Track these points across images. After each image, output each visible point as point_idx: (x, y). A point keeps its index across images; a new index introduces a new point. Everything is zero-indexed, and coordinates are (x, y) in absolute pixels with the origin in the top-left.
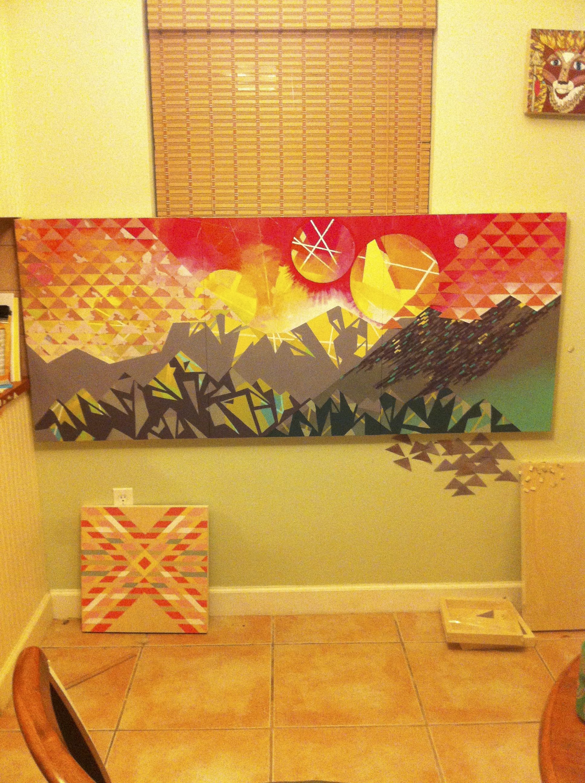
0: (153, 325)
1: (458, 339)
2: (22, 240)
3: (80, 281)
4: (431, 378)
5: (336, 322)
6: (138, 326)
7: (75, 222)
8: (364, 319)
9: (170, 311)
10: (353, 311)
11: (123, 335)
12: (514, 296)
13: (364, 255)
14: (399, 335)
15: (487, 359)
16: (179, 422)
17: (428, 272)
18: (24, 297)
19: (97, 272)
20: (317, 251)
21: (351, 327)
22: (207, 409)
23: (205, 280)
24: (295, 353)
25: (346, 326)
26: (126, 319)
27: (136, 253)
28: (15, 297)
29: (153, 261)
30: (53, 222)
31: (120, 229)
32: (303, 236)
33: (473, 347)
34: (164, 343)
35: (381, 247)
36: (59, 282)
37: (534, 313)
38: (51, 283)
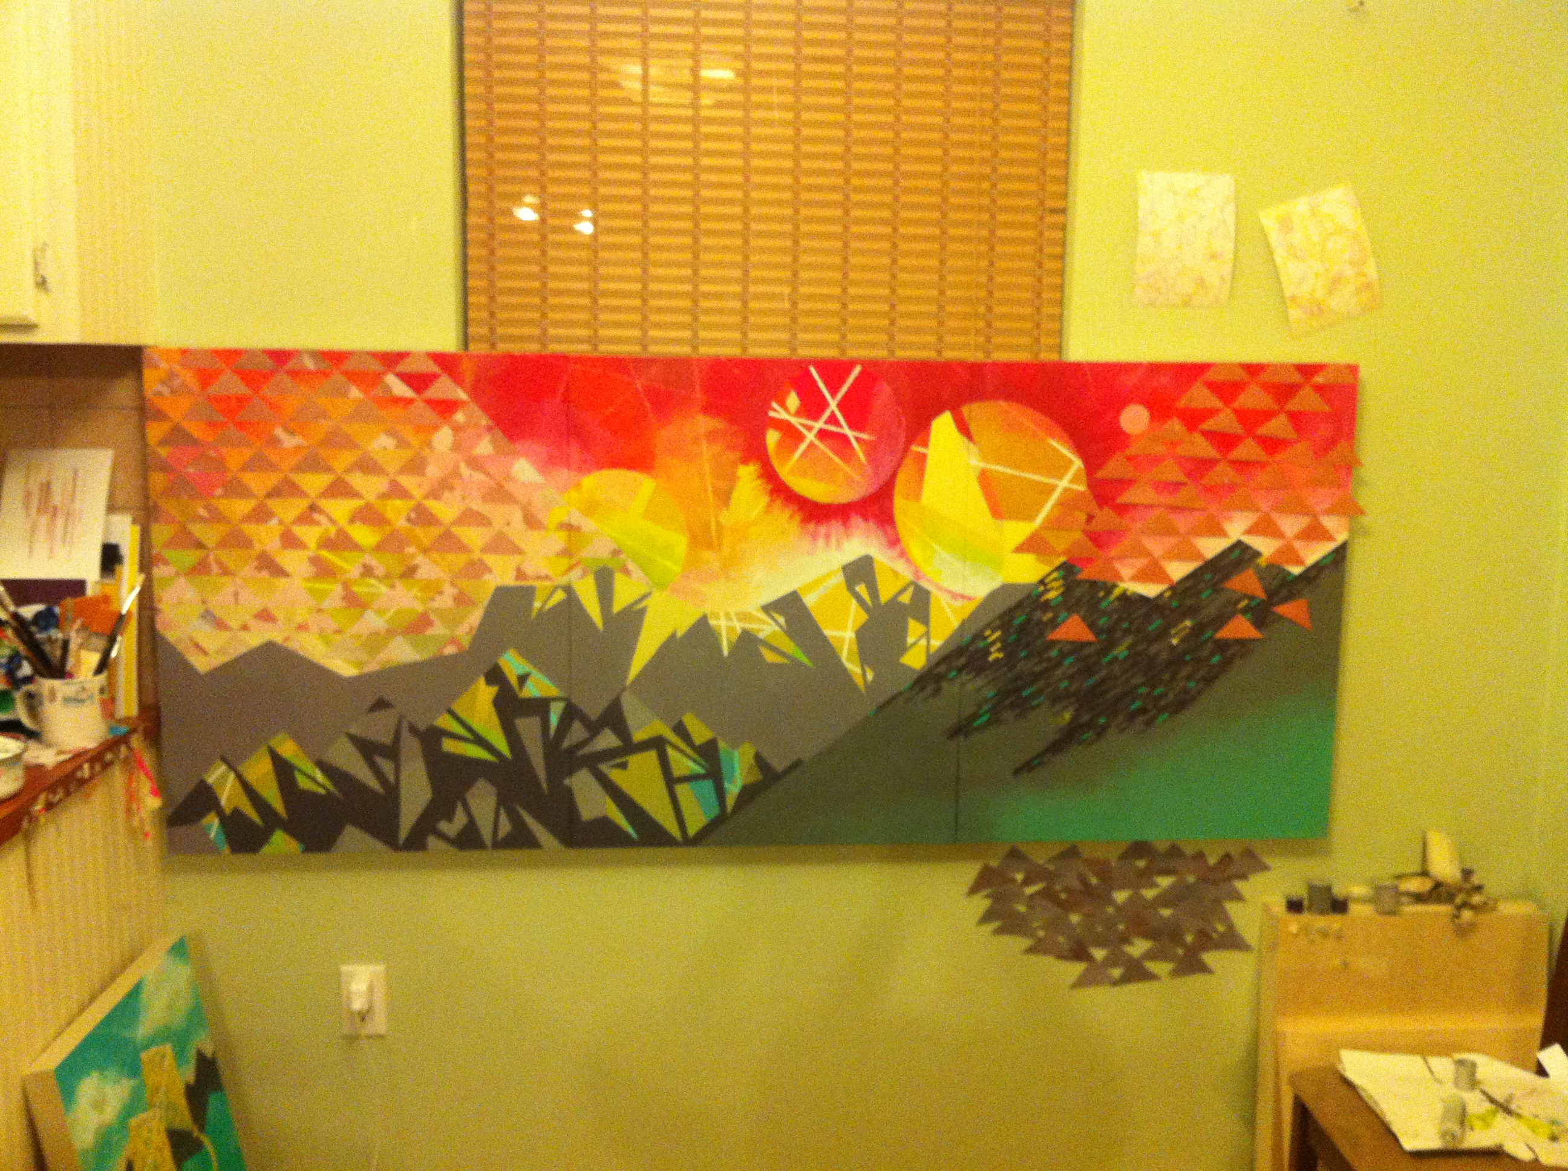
0: (449, 591)
1: (1127, 632)
2: (159, 394)
3: (287, 489)
4: (1067, 716)
5: (862, 589)
6: (415, 592)
7: (280, 357)
8: (924, 584)
9: (490, 560)
10: (900, 566)
11: (380, 612)
12: (1248, 540)
13: (925, 444)
14: (998, 622)
15: (1189, 678)
16: (502, 811)
17: (1064, 483)
18: (157, 520)
19: (328, 469)
20: (822, 434)
21: (893, 601)
22: (567, 782)
23: (573, 494)
24: (770, 657)
25: (885, 596)
26: (388, 576)
27: (418, 429)
28: (134, 522)
29: (456, 447)
30: (230, 356)
31: (384, 373)
32: (793, 401)
33: (1160, 651)
34: (474, 632)
35: (963, 428)
36: (238, 490)
37: (1290, 578)
38: (219, 491)
